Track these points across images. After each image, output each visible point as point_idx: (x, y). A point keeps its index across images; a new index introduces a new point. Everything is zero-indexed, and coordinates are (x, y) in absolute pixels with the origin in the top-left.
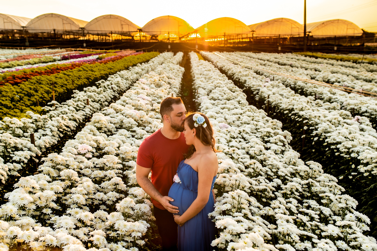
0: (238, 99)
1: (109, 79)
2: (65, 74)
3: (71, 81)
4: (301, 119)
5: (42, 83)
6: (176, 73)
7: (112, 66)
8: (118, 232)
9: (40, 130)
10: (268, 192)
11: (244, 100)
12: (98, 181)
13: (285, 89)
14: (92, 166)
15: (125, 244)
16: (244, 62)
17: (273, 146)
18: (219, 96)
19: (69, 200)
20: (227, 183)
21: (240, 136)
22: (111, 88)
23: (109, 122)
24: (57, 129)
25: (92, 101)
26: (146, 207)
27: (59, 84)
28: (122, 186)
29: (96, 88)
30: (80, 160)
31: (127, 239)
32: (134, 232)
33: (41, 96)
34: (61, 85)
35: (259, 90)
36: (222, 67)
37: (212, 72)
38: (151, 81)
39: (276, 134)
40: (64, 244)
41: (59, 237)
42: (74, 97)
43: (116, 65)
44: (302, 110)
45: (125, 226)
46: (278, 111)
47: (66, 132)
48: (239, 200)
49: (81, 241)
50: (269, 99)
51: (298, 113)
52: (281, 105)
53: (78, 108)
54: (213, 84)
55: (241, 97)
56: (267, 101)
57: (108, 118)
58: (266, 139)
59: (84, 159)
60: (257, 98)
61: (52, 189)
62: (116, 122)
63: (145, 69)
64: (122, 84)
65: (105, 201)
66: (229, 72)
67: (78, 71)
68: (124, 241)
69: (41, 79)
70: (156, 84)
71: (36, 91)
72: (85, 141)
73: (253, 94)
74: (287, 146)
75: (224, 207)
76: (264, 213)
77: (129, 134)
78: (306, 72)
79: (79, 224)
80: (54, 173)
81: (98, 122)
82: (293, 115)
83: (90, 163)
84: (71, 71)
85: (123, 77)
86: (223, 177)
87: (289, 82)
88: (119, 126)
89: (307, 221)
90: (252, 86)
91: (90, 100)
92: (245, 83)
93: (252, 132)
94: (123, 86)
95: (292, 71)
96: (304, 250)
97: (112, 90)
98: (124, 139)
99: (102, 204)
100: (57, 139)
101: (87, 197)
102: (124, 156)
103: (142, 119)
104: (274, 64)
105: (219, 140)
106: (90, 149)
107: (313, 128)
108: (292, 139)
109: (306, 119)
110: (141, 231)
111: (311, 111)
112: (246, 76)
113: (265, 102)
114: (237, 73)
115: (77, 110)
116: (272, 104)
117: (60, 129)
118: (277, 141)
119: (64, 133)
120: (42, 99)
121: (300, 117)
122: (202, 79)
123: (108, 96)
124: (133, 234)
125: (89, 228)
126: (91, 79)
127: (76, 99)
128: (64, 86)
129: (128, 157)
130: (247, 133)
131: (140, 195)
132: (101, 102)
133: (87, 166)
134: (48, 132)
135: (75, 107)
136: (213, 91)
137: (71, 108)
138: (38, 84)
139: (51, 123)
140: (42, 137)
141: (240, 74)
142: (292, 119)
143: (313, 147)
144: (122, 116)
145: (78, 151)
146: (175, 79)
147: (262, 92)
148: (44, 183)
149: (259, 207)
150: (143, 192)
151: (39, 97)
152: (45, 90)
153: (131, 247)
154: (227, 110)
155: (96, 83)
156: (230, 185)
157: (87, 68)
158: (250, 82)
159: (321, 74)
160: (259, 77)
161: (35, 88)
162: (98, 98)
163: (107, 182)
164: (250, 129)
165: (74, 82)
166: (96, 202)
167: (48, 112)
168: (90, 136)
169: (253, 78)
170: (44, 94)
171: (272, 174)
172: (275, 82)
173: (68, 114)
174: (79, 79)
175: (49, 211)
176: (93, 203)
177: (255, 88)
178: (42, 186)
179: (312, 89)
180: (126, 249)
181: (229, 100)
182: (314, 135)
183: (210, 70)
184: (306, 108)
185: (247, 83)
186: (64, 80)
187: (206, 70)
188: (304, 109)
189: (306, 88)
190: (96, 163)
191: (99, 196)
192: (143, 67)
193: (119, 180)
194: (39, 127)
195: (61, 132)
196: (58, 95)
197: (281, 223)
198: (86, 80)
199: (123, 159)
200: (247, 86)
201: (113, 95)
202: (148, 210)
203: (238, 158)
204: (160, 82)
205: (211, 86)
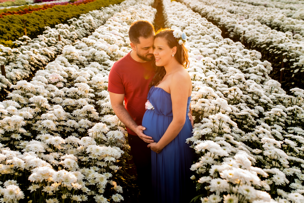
0: (212, 35)
1: (81, 17)
2: (37, 14)
3: (44, 20)
4: (280, 52)
5: (14, 22)
6: (148, 13)
7: (84, 8)
8: (90, 157)
9: (11, 63)
10: (250, 119)
11: (219, 36)
12: (69, 109)
13: (261, 26)
14: (64, 94)
15: (97, 169)
16: (217, 3)
17: (252, 76)
18: (193, 32)
19: (38, 126)
20: (206, 109)
21: (217, 67)
22: (83, 26)
23: (81, 55)
24: (28, 62)
25: (64, 37)
26: (119, 134)
27: (31, 23)
28: (95, 114)
29: (68, 25)
30: (51, 89)
31: (99, 164)
32: (107, 157)
33: (13, 33)
34: (33, 25)
35: (233, 27)
36: (195, 8)
37: (184, 11)
38: (123, 19)
39: (255, 64)
40: (33, 167)
41: (27, 160)
42: (45, 34)
43: (88, 6)
44: (281, 42)
45: (97, 150)
46: (254, 47)
47: (38, 66)
48: (221, 125)
49: (52, 165)
50: (245, 35)
51: (276, 46)
52: (257, 40)
53: (50, 44)
54: (186, 21)
55: (216, 32)
56: (242, 37)
57: (80, 51)
58: (245, 69)
59: (55, 87)
60: (231, 35)
61: (21, 115)
62: (88, 55)
63: (116, 10)
64: (94, 22)
65: (77, 129)
66: (203, 12)
67: (50, 12)
68: (96, 165)
69: (13, 18)
70: (128, 22)
71: (9, 29)
72: (56, 71)
73: (227, 32)
74: (267, 76)
75: (204, 132)
76: (246, 138)
77: (101, 67)
78: (281, 11)
79: (49, 150)
80: (24, 101)
81: (69, 54)
82: (270, 48)
83: (61, 92)
84: (43, 11)
85: (95, 17)
86: (202, 103)
87: (265, 19)
88: (92, 59)
89: (295, 147)
90: (226, 24)
91: (61, 36)
92: (219, 21)
93: (230, 63)
94: (95, 24)
95: (267, 10)
96: (293, 175)
97: (83, 28)
98: (97, 70)
99: (74, 132)
100: (29, 72)
101: (58, 123)
102: (96, 86)
103: (114, 52)
104: (247, 5)
105: (195, 69)
106: (62, 78)
107: (294, 60)
108: (272, 70)
109: (286, 51)
110: (114, 156)
111: (290, 43)
112: (220, 14)
113: (240, 39)
114: (210, 13)
115: (49, 46)
116: (248, 40)
117: (32, 63)
118: (256, 71)
119: (36, 67)
120: (14, 37)
121: (279, 49)
122: (174, 18)
123: (80, 34)
124: (106, 159)
125: (60, 154)
126: (63, 19)
127: (48, 35)
128: (36, 25)
129: (101, 88)
130: (224, 64)
131: (113, 123)
132: (73, 38)
133: (59, 94)
134: (19, 65)
135: (47, 42)
136: (186, 28)
137: (43, 43)
138: (10, 23)
139: (22, 56)
140: (13, 70)
141: (213, 13)
142: (270, 52)
143: (292, 80)
144: (94, 49)
145: (49, 80)
146: (147, 18)
147: (237, 29)
148: (12, 109)
149: (240, 134)
150: (116, 119)
151: (11, 35)
152: (17, 28)
153: (104, 173)
154: (202, 43)
155: (68, 21)
156: (209, 111)
157: (59, 9)
158: (224, 20)
159: (297, 13)
160: (233, 15)
161: (7, 27)
162: (69, 35)
163: (79, 110)
164: (227, 60)
165: (46, 21)
166: (68, 130)
167: (19, 46)
168: (62, 67)
169: (227, 16)
170: (16, 33)
171: (253, 102)
172: (250, 20)
173: (40, 49)
174: (51, 19)
175: (19, 137)
176: (65, 130)
177: (229, 26)
178: (11, 111)
179: (289, 26)
180: (99, 173)
181: (203, 35)
182: (294, 67)
183: (182, 10)
184: (286, 41)
185: (221, 21)
186: (36, 20)
187: (179, 10)
188: (283, 41)
189: (283, 25)
190: (67, 92)
191: (71, 123)
192: (115, 8)
193: (91, 108)
194: (10, 60)
195: (32, 65)
196: (30, 34)
197: (268, 147)
198: (58, 20)
199: (96, 90)
200: (221, 24)
201: (85, 33)
202: (122, 137)
203: (217, 87)
204: (132, 20)
205: (184, 23)
